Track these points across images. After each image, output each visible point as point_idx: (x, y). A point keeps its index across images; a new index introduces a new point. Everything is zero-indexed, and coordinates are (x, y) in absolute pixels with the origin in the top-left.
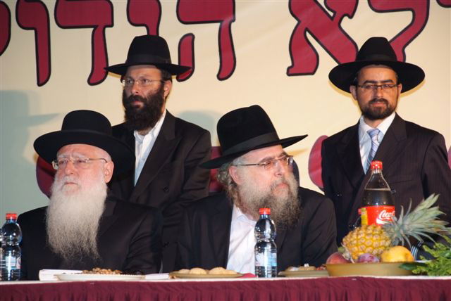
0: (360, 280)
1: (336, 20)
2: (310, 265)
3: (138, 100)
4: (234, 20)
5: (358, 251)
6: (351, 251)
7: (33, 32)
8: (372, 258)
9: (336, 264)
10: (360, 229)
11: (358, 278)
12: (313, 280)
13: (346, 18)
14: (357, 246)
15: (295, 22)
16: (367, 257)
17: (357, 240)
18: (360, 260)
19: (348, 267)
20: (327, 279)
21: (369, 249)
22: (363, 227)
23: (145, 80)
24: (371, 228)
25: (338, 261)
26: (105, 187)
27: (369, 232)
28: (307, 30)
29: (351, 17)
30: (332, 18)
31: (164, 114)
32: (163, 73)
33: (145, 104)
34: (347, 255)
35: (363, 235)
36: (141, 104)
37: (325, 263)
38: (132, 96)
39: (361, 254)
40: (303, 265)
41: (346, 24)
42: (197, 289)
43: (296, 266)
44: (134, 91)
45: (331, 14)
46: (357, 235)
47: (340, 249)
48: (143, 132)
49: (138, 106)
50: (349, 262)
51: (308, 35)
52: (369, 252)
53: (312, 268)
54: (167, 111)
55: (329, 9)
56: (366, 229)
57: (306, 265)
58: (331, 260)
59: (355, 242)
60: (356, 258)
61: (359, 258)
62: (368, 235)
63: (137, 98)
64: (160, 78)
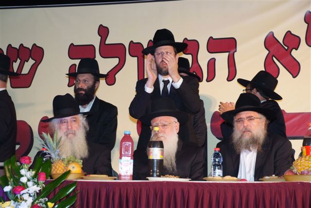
0: (302, 184)
1: (289, 51)
2: (276, 176)
3: (81, 91)
4: (236, 51)
5: (301, 169)
6: (297, 169)
7: (136, 58)
8: (308, 172)
9: (289, 175)
10: (302, 157)
11: (301, 183)
12: (277, 183)
13: (294, 50)
14: (300, 166)
15: (268, 52)
16: (306, 172)
17: (301, 163)
18: (302, 174)
19: (295, 176)
20: (285, 183)
21: (307, 168)
22: (303, 157)
23: (85, 81)
24: (308, 157)
25: (290, 174)
26: (177, 135)
27: (307, 159)
28: (273, 56)
29: (297, 49)
30: (287, 50)
31: (95, 98)
32: (95, 78)
33: (86, 92)
34: (295, 170)
35: (304, 161)
36: (83, 92)
37: (283, 174)
38: (79, 88)
39: (302, 170)
40: (272, 175)
41: (294, 53)
42: (217, 186)
43: (269, 176)
44: (80, 86)
45: (286, 48)
46: (301, 161)
47: (291, 168)
48: (84, 106)
49: (82, 94)
50: (296, 174)
51: (274, 58)
52: (307, 170)
53: (277, 177)
54: (96, 97)
55: (285, 46)
56: (305, 157)
57: (274, 176)
58: (287, 173)
59: (299, 164)
60: (300, 172)
61: (301, 173)
62: (306, 160)
63: (81, 89)
64: (93, 80)
